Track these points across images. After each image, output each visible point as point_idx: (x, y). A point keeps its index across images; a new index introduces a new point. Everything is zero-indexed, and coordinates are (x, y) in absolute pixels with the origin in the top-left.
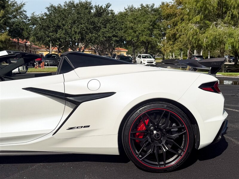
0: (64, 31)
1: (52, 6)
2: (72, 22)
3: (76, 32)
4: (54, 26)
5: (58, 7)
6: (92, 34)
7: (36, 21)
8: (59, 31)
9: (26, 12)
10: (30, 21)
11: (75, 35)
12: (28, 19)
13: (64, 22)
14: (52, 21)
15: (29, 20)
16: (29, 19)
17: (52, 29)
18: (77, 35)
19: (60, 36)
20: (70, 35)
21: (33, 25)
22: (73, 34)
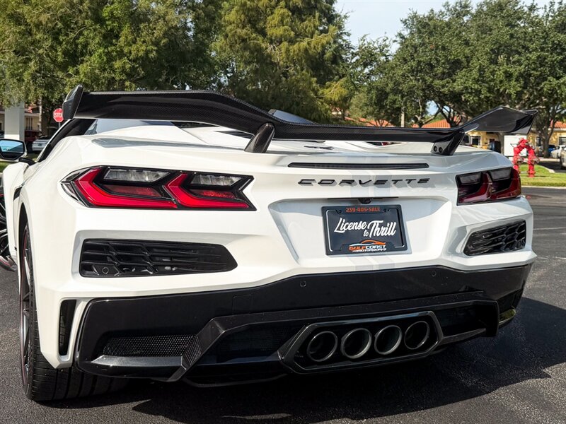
0: (475, 74)
1: (415, 16)
2: (492, 50)
3: (509, 76)
4: (448, 61)
5: (430, 19)
6: (558, 78)
7: (372, 55)
8: (460, 74)
9: (349, 35)
10: (358, 57)
11: (506, 83)
12: (353, 53)
13: (467, 51)
14: (444, 48)
15: (354, 55)
16: (354, 51)
17: (439, 70)
18: (513, 83)
19: (466, 88)
20: (492, 83)
21: (365, 65)
22: (501, 82)
